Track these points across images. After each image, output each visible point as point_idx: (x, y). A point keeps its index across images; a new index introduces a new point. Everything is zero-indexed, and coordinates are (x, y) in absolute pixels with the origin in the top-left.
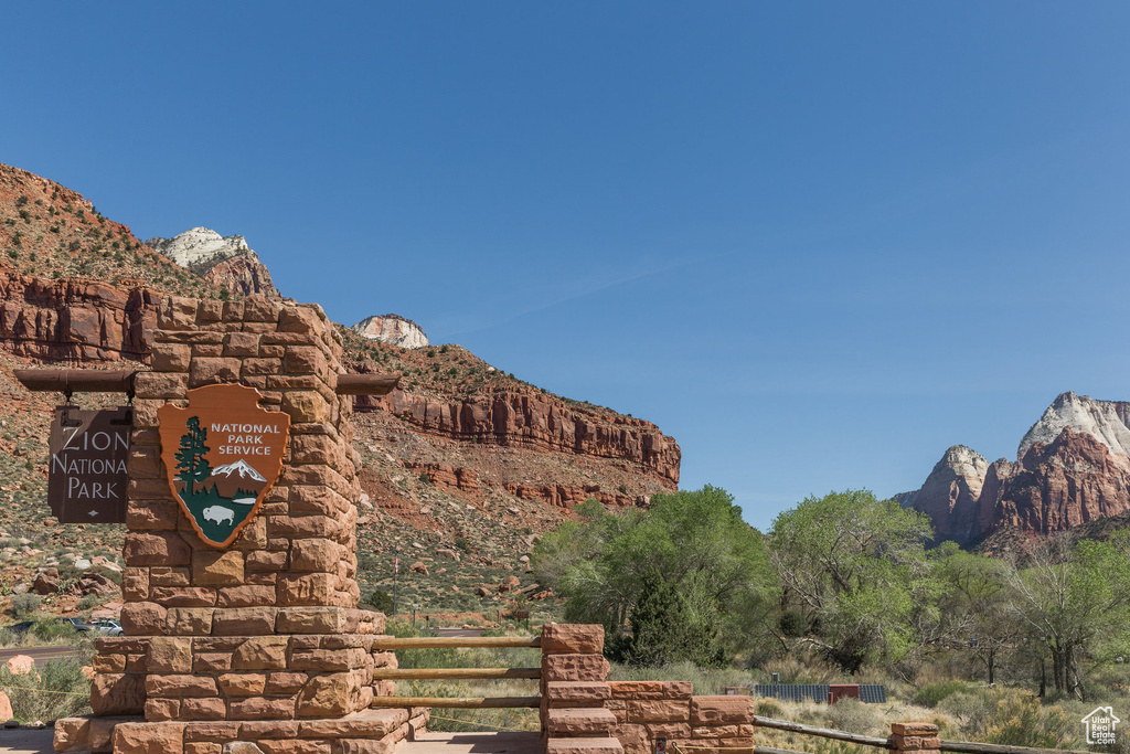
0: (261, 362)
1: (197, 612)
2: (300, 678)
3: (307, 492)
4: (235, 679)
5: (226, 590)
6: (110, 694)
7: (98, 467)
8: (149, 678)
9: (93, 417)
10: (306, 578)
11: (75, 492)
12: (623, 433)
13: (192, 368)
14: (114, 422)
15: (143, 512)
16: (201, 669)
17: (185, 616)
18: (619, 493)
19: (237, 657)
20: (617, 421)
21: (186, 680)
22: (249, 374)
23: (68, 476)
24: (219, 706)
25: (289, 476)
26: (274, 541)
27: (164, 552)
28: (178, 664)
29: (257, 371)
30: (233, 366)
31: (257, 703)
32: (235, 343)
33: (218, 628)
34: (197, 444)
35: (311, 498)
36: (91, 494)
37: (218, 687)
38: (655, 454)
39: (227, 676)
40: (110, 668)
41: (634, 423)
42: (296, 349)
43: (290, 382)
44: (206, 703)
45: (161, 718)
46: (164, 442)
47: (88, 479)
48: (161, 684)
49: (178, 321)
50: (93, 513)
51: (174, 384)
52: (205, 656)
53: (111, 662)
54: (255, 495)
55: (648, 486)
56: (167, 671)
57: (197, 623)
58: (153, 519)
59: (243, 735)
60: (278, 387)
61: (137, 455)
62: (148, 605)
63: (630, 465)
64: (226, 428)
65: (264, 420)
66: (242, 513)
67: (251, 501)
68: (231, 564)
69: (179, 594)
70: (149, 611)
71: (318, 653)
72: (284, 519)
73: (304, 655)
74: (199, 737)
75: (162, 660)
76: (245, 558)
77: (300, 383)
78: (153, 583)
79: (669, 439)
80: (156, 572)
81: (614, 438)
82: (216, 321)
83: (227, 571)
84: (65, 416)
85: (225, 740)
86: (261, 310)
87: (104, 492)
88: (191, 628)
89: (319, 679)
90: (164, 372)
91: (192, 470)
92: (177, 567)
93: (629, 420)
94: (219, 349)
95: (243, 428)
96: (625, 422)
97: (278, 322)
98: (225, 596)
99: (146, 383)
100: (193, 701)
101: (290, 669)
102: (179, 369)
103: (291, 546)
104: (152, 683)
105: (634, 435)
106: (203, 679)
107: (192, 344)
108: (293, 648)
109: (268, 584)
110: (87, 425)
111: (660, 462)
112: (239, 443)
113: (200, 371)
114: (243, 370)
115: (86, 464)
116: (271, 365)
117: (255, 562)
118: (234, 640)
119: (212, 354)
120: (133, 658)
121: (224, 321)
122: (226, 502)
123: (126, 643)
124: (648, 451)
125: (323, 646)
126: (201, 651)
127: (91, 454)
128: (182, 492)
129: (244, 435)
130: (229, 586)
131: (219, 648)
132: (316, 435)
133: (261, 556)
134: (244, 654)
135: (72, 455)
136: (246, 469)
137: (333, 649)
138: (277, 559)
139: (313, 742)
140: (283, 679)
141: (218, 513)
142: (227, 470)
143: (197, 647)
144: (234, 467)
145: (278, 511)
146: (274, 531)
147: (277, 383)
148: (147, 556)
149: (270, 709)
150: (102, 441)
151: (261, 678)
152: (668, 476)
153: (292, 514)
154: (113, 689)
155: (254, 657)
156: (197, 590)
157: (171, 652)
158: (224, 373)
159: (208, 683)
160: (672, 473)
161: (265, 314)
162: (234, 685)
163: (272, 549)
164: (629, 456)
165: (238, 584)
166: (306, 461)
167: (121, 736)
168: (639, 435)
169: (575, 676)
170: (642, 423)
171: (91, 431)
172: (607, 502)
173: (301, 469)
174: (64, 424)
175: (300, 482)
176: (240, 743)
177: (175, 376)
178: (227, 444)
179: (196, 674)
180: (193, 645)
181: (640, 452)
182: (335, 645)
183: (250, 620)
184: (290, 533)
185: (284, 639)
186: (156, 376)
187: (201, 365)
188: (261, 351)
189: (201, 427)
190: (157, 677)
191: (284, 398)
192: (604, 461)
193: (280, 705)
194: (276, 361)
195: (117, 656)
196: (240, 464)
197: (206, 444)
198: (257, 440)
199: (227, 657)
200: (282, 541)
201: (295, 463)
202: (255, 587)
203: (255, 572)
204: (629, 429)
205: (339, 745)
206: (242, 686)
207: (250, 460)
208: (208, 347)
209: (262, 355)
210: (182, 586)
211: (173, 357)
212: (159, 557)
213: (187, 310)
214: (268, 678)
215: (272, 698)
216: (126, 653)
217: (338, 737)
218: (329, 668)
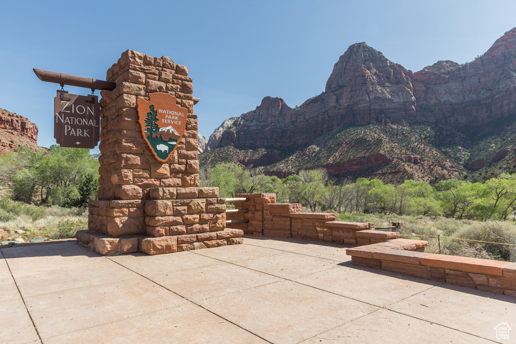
0: (173, 86)
2: (211, 215)
3: (192, 141)
4: (190, 217)
5: (163, 180)
7: (79, 121)
8: (157, 218)
9: (76, 97)
10: (193, 176)
11: (69, 132)
12: (12, 120)
13: (147, 84)
14: (87, 102)
15: (131, 145)
16: (177, 213)
17: (167, 191)
18: (10, 143)
19: (189, 207)
20: (9, 115)
21: (172, 218)
22: (169, 90)
23: (65, 125)
24: (182, 228)
25: (186, 134)
26: (181, 160)
27: (139, 163)
28: (169, 212)
29: (172, 89)
30: (163, 85)
31: (197, 226)
32: (163, 76)
33: (179, 196)
34: (153, 116)
35: (195, 144)
36: (76, 134)
37: (183, 221)
38: (27, 129)
39: (186, 216)
40: (121, 215)
41: (17, 117)
42: (187, 83)
43: (184, 96)
44: (179, 227)
45: (162, 235)
46: (140, 115)
47: (75, 127)
48: (162, 221)
49: (137, 62)
50: (78, 143)
51: (140, 89)
52: (178, 208)
53: (122, 212)
54: (176, 141)
55: (25, 141)
56: (164, 215)
57: (171, 194)
58: (134, 148)
59: (198, 240)
60: (180, 97)
61: (127, 119)
62: (134, 186)
63: (16, 133)
64: (164, 112)
65: (179, 111)
66: (172, 148)
67: (174, 143)
68: (166, 169)
69: (145, 182)
70: (134, 189)
71: (217, 205)
72: (184, 151)
73: (212, 206)
74: (183, 242)
75: (162, 210)
76: (170, 167)
77: (188, 97)
78: (134, 176)
79: (33, 124)
80: (135, 172)
81: (8, 122)
82: (151, 65)
83: (165, 172)
84: (62, 95)
85: (192, 243)
86: (170, 64)
87: (83, 133)
88: (169, 196)
89: (218, 215)
90: (135, 83)
91: (152, 128)
92: (144, 169)
93: (15, 115)
94: (157, 77)
95: (171, 113)
96: (13, 116)
97: (176, 70)
98: (164, 183)
99: (128, 87)
100: (175, 227)
101: (207, 212)
102: (141, 83)
103: (187, 163)
104: (159, 220)
105: (17, 121)
106: (177, 217)
107: (145, 73)
108: (209, 203)
109: (178, 178)
110: (73, 101)
111: (29, 132)
112: (170, 119)
113: (151, 86)
114: (167, 87)
115: (74, 120)
116: (177, 88)
117: (175, 169)
118: (188, 201)
119: (154, 79)
120: (132, 210)
121: (155, 66)
122: (165, 143)
123: (129, 203)
124: (23, 126)
125: (218, 203)
126: (175, 206)
127: (76, 115)
128: (148, 137)
129: (171, 115)
130: (164, 179)
131: (183, 204)
132: (194, 118)
133: (177, 166)
134: (193, 207)
135: (66, 115)
136: (172, 130)
137: (221, 204)
138: (183, 167)
139: (222, 240)
140: (206, 216)
141: (162, 147)
142: (165, 129)
143: (174, 204)
144: (168, 128)
145: (181, 148)
146: (181, 156)
147: (180, 95)
148: (132, 165)
149: (203, 228)
150: (81, 110)
151: (198, 216)
152: (32, 138)
153: (187, 150)
154: (124, 224)
155: (196, 207)
156: (153, 180)
157: (166, 206)
158: (160, 88)
159: (179, 219)
160: (34, 137)
161: (171, 66)
162: (190, 219)
163: (180, 163)
164: (15, 129)
165: (167, 178)
166: (191, 129)
167: (154, 245)
168: (19, 121)
170: (21, 117)
172: (5, 146)
173: (190, 131)
174: (62, 99)
175: (189, 137)
176: (198, 243)
177: (141, 86)
178: (165, 118)
179: (174, 215)
180: (173, 204)
181: (20, 128)
182: (222, 202)
183: (191, 193)
184: (187, 157)
185: (204, 200)
186: (132, 84)
187: (151, 83)
188: (173, 81)
189: (155, 110)
190: (160, 218)
191: (182, 101)
192: (3, 130)
193: (206, 227)
194: (179, 87)
195: (125, 209)
196: (169, 127)
197: (157, 117)
198: (176, 118)
199: (186, 208)
200: (184, 160)
201: (187, 129)
202: (174, 179)
203: (174, 172)
204: (15, 119)
205: (230, 241)
206: (192, 220)
207: (174, 126)
208: (153, 76)
209: (173, 83)
210: (146, 178)
211: (140, 77)
212: (137, 165)
213: (140, 58)
214: (200, 216)
215: (202, 224)
216: (128, 208)
217: (229, 238)
218: (221, 211)
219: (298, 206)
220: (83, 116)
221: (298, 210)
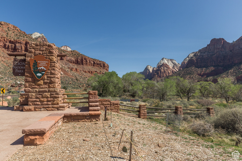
0: (45, 52)
1: (36, 89)
2: (52, 99)
3: (53, 71)
4: (42, 99)
5: (40, 86)
6: (23, 102)
7: (20, 68)
8: (29, 99)
9: (19, 60)
10: (53, 84)
11: (17, 71)
12: (100, 63)
13: (35, 53)
14: (23, 61)
15: (27, 74)
16: (37, 98)
17: (34, 90)
18: (100, 72)
19: (42, 96)
20: (100, 62)
21: (34, 99)
22: (44, 54)
23: (16, 69)
24: (40, 103)
25: (50, 69)
26: (48, 79)
27: (31, 80)
28: (33, 97)
29: (45, 53)
30: (41, 52)
31: (45, 103)
32: (41, 49)
33: (39, 92)
34: (36, 64)
35: (53, 72)
36: (19, 72)
37: (39, 100)
38: (105, 66)
39: (41, 99)
40: (23, 98)
41: (102, 62)
42: (51, 50)
43: (50, 55)
44: (38, 103)
45: (31, 105)
46: (30, 64)
47: (19, 69)
48: (31, 100)
49: (32, 46)
50: (20, 75)
51: (32, 55)
52: (37, 96)
53: (23, 97)
54: (45, 72)
55: (104, 71)
56: (32, 98)
57: (36, 91)
58: (29, 75)
59: (43, 108)
60: (48, 56)
61: (26, 66)
62: (28, 88)
63: (101, 68)
64: (40, 62)
65: (46, 61)
66: (43, 74)
67: (44, 73)
68: (41, 82)
69: (33, 87)
70: (29, 89)
71: (55, 95)
72: (49, 75)
73: (53, 96)
74: (37, 108)
75: (31, 97)
76: (43, 81)
77: (51, 55)
78: (29, 85)
79: (107, 64)
80: (30, 83)
81: (99, 64)
82: (38, 46)
83: (41, 83)
84: (15, 60)
85: (41, 108)
86: (45, 44)
87: (21, 71)
88: (35, 92)
89: (55, 99)
90: (30, 53)
91: (35, 68)
92: (33, 83)
93: (101, 61)
94: (39, 50)
95: (43, 62)
96: (101, 62)
97: (48, 46)
98: (40, 87)
99: (28, 55)
100: (36, 103)
101: (50, 98)
102: (33, 53)
103: (50, 79)
104: (29, 100)
105: (102, 63)
106: (37, 99)
107: (35, 49)
108: (51, 95)
109: (47, 85)
110: (18, 61)
111: (106, 68)
112: (42, 64)
113: (36, 53)
114: (43, 53)
115: (18, 67)
116: (47, 52)
117: (45, 82)
118: (42, 93)
119: (38, 51)
120: (26, 96)
121: (40, 46)
122: (40, 73)
123: (25, 94)
124: (104, 66)
125: (55, 94)
126: (37, 95)
127: (19, 66)
128: (34, 71)
129: (43, 63)
130: (41, 85)
131: (39, 95)
132: (54, 63)
133: (46, 81)
134: (43, 95)
135: (16, 66)
136: (43, 68)
137: (57, 95)
138: (48, 81)
139: (54, 108)
140: (49, 99)
141: (39, 75)
142: (40, 68)
143: (36, 95)
144: (41, 68)
145: (48, 74)
146: (48, 77)
147: (48, 55)
148: (28, 81)
149: (47, 104)
150: (21, 64)
151: (46, 99)
152: (107, 70)
153: (50, 75)
154: (23, 101)
155: (45, 96)
156: (36, 86)
157: (32, 95)
158: (40, 54)
159: (38, 100)
160: (108, 69)
161: (46, 45)
162: (42, 100)
163: (47, 80)
164: (101, 67)
165: (42, 85)
166: (53, 67)
167: (24, 108)
168: (103, 64)
169: (93, 98)
170: (103, 62)
171: (19, 62)
172: (98, 73)
173: (52, 68)
174: (15, 61)
175: (52, 70)
176: (43, 109)
177: (32, 54)
178: (40, 64)
179: (36, 99)
180: (35, 94)
181: (103, 66)
183: (44, 90)
184: (50, 77)
185: (49, 93)
186: (29, 54)
187: (36, 52)
188: (45, 50)
189: (36, 62)
190: (30, 99)
191: (49, 57)
192: (98, 67)
193: (49, 103)
194: (48, 52)
195: (24, 96)
196: (42, 67)
197: (37, 64)
198: (45, 64)
199: (41, 96)
200: (49, 79)
201: (51, 67)
202: (45, 86)
203: (45, 83)
204: (101, 63)
205: (58, 109)
206: (43, 100)
207: (44, 67)
208: (37, 50)
209: (46, 51)
210: (34, 85)
211: (32, 51)
212: (30, 81)
213: (34, 44)
214: (47, 99)
215: (48, 102)
216: (25, 96)
217: (58, 108)
218: (57, 97)
219: (95, 96)
220: (21, 66)
221: (95, 98)
